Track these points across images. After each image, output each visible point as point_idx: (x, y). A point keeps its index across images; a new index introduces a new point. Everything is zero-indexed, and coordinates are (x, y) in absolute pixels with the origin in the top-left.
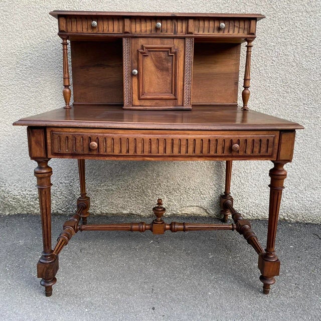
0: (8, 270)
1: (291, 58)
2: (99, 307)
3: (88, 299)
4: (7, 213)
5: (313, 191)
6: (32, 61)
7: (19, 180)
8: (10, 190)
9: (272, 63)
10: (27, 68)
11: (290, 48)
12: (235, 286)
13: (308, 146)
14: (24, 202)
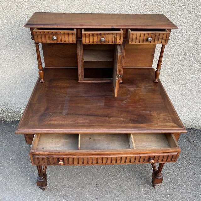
0: (20, 169)
1: (192, 37)
2: (70, 197)
3: (64, 192)
4: (12, 120)
5: (191, 113)
6: (13, 34)
7: (16, 104)
8: (11, 109)
9: (178, 40)
10: (10, 38)
11: (192, 30)
12: (139, 181)
13: (192, 89)
14: (21, 115)
